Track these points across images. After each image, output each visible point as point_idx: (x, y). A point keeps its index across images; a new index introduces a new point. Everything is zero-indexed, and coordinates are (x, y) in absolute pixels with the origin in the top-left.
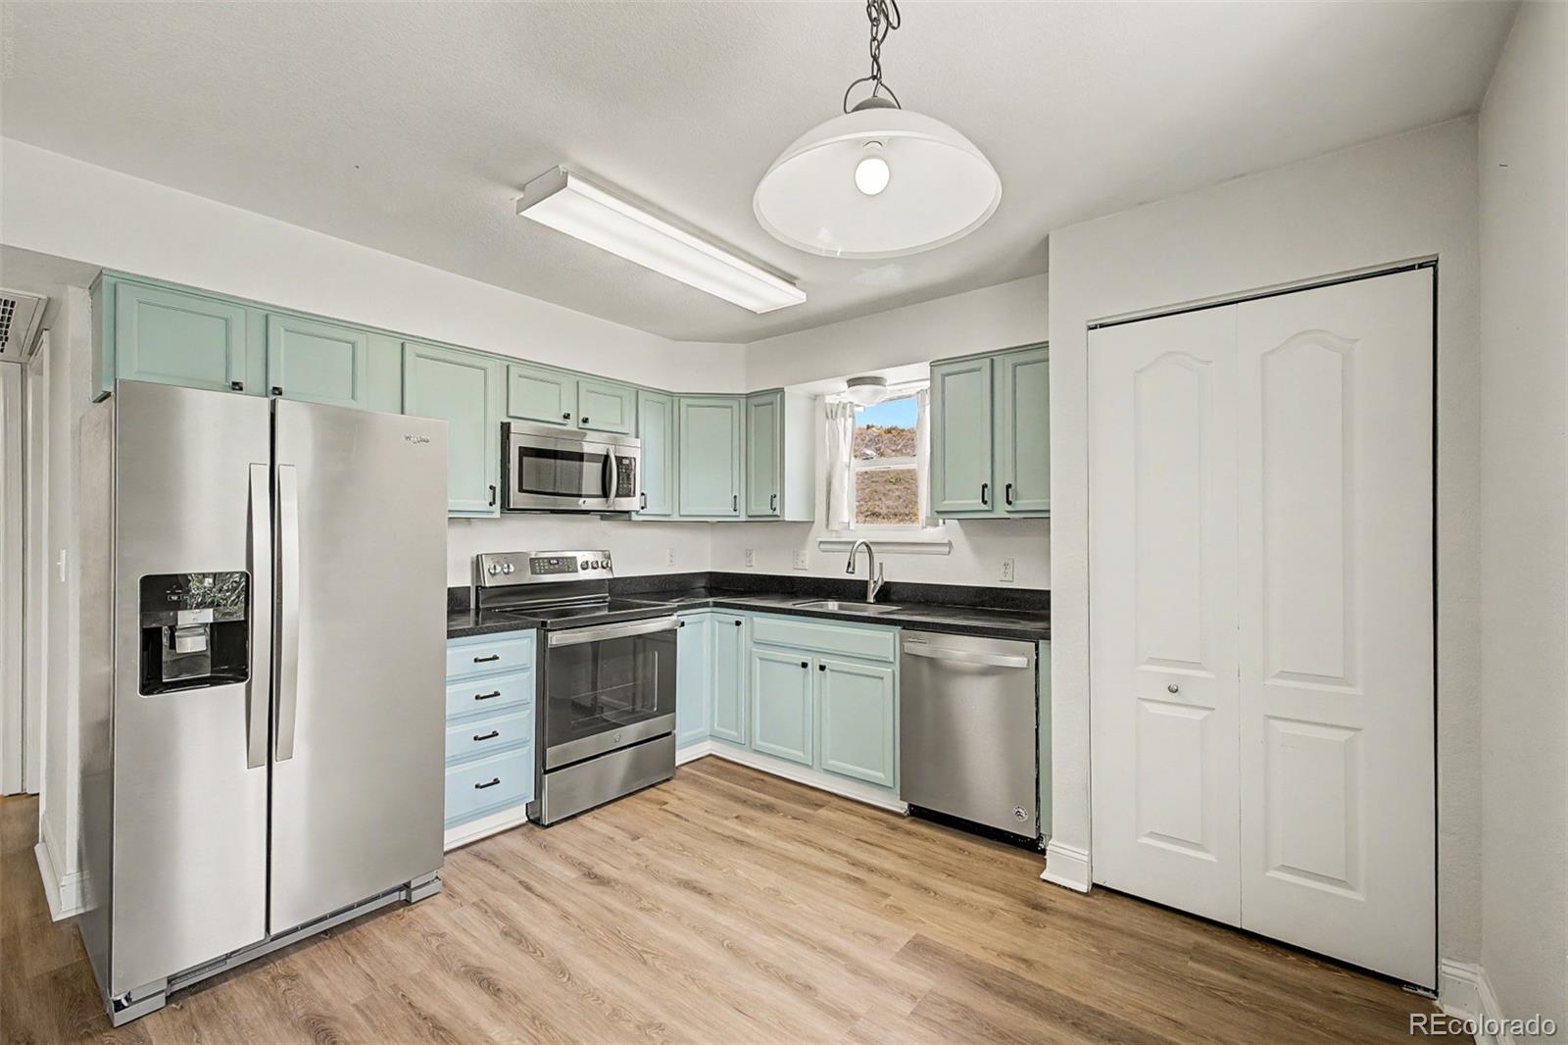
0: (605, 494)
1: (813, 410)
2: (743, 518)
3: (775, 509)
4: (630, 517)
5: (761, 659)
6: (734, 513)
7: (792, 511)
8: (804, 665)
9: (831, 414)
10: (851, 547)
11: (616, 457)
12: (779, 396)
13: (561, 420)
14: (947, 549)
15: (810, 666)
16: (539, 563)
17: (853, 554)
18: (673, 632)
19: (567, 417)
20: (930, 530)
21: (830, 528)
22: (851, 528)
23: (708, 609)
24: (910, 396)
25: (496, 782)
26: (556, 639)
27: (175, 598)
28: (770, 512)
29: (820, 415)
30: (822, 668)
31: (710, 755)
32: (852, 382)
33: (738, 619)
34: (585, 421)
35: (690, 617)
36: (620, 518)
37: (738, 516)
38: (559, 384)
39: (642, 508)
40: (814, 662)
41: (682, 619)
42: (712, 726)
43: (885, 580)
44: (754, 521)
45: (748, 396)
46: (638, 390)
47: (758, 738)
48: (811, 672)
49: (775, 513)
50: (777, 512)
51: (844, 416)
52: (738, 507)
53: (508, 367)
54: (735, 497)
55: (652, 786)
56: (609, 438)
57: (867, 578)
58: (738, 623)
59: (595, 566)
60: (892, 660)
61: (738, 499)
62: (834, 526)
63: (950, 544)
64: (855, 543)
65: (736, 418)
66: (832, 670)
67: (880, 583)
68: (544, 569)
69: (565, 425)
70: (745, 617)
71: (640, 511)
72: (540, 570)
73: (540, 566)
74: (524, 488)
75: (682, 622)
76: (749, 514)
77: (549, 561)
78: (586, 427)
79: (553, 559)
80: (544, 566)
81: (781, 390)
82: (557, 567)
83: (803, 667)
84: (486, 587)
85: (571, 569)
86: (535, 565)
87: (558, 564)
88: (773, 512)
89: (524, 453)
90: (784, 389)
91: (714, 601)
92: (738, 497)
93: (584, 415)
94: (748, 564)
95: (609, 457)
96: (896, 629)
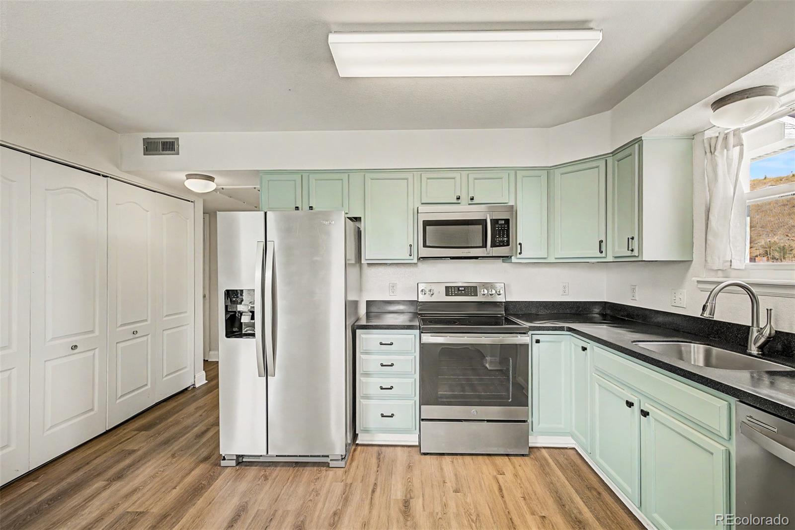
0: (485, 246)
1: (691, 148)
2: (610, 258)
3: (632, 250)
4: (512, 260)
5: (599, 384)
6: (601, 255)
7: (650, 252)
8: (630, 404)
9: (710, 148)
11: (491, 220)
12: (637, 145)
13: (455, 201)
15: (634, 407)
16: (451, 289)
17: (712, 295)
19: (459, 198)
23: (568, 333)
25: (392, 416)
26: (428, 338)
27: (234, 299)
28: (629, 253)
30: (645, 414)
31: (574, 449)
32: (718, 105)
33: (585, 345)
34: (472, 199)
35: (544, 337)
36: (507, 261)
37: (604, 258)
38: (453, 178)
39: (520, 253)
41: (538, 337)
44: (619, 261)
45: (614, 153)
46: (516, 170)
47: (598, 455)
48: (632, 412)
50: (636, 253)
51: (726, 147)
52: (603, 250)
53: (421, 175)
54: (601, 242)
55: (507, 455)
56: (489, 207)
57: (748, 324)
58: (584, 349)
61: (603, 244)
62: (713, 265)
65: (602, 176)
67: (766, 333)
68: (455, 293)
69: (459, 203)
70: (590, 345)
71: (519, 256)
72: (452, 293)
73: (452, 291)
74: (427, 245)
75: (538, 341)
76: (616, 257)
77: (459, 288)
78: (474, 202)
79: (462, 287)
80: (454, 291)
81: (639, 140)
82: (463, 292)
83: (627, 405)
84: (420, 302)
85: (473, 294)
86: (449, 291)
87: (464, 290)
88: (632, 253)
89: (427, 223)
90: (641, 137)
91: (568, 327)
92: (604, 241)
93: (471, 195)
94: (633, 298)
95: (486, 220)
96: (733, 400)
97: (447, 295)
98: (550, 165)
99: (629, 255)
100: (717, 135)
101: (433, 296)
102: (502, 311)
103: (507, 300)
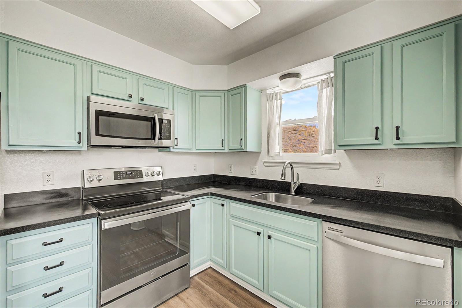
0: (154, 138)
1: (261, 97)
2: (226, 150)
4: (170, 150)
5: (234, 225)
6: (222, 148)
7: (251, 146)
8: (259, 234)
9: (270, 98)
10: (283, 165)
11: (158, 118)
12: (244, 88)
13: (127, 98)
14: (338, 167)
15: (261, 235)
16: (123, 173)
17: (284, 169)
18: (188, 211)
19: (131, 96)
20: (327, 156)
21: (269, 155)
22: (280, 155)
23: (209, 196)
24: (314, 85)
26: (108, 224)
28: (239, 147)
29: (264, 99)
30: (269, 237)
31: (211, 268)
32: (283, 77)
33: (223, 202)
34: (142, 99)
35: (197, 202)
36: (166, 151)
37: (224, 149)
38: (126, 79)
39: (176, 145)
40: (265, 232)
41: (193, 203)
42: (211, 255)
43: (301, 182)
44: (232, 152)
45: (228, 91)
46: (174, 86)
47: (233, 268)
48: (262, 238)
49: (242, 148)
50: (243, 147)
51: (276, 99)
52: (224, 145)
53: (91, 66)
54: (223, 140)
57: (291, 181)
58: (223, 205)
59: (153, 174)
60: (316, 239)
61: (224, 141)
62: (271, 154)
63: (339, 164)
64: (285, 163)
65: (223, 102)
66: (275, 239)
67: (298, 184)
68: (123, 177)
69: (130, 101)
70: (226, 202)
71: (175, 147)
72: (120, 177)
73: (120, 176)
74: (100, 133)
75: (194, 205)
76: (230, 149)
77: (126, 173)
78: (144, 102)
79: (129, 171)
80: (123, 175)
81: (245, 86)
82: (131, 175)
83: (257, 235)
84: (86, 188)
85: (139, 177)
86: (117, 175)
87: (131, 174)
88: (241, 147)
89: (99, 113)
90: (246, 85)
91: (211, 193)
92: (224, 140)
93: (141, 96)
94: (230, 171)
95: (154, 119)
96: (319, 220)
97: (116, 178)
98: (193, 89)
99: (240, 148)
100: (273, 93)
101: (100, 182)
102: (160, 187)
103: (164, 179)
